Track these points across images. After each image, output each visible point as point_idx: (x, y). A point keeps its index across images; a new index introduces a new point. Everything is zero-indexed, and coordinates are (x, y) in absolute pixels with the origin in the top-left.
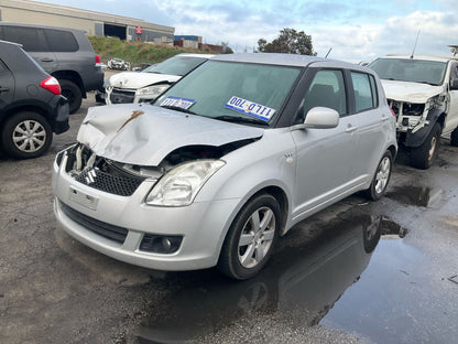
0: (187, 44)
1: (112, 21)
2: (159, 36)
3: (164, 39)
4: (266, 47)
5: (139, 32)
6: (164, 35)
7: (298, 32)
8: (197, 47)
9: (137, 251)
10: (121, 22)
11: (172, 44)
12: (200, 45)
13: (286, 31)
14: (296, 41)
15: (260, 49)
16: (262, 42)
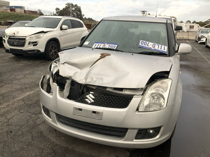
0: (18, 10)
2: (2, 6)
3: (5, 8)
4: (59, 12)
6: (5, 6)
7: (74, 5)
8: (23, 12)
9: (135, 140)
11: (9, 11)
12: (25, 11)
13: (68, 4)
14: (74, 9)
15: (57, 13)
16: (57, 9)
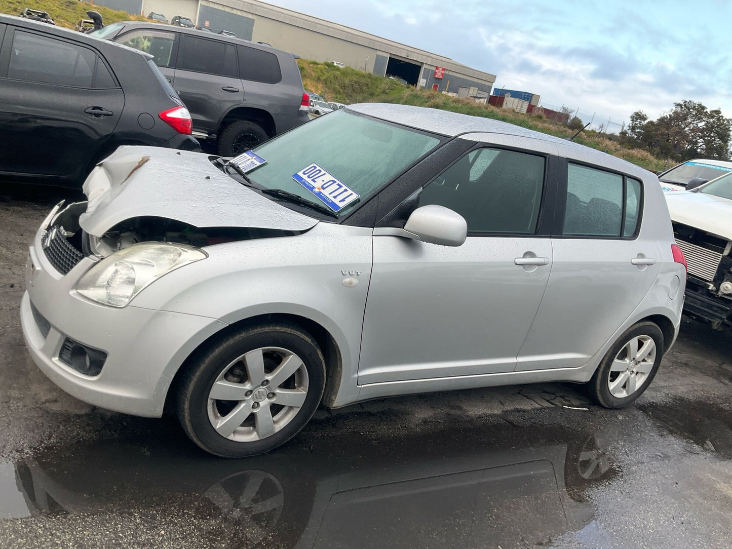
0: (510, 103)
1: (402, 54)
2: (467, 85)
3: (473, 91)
4: (644, 127)
5: (439, 75)
6: (475, 85)
7: (708, 110)
9: (55, 360)
10: (415, 58)
11: (484, 101)
12: (531, 109)
13: (686, 106)
14: (701, 125)
15: (633, 128)
16: (638, 117)
